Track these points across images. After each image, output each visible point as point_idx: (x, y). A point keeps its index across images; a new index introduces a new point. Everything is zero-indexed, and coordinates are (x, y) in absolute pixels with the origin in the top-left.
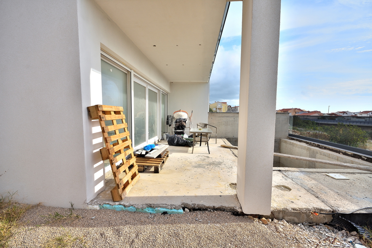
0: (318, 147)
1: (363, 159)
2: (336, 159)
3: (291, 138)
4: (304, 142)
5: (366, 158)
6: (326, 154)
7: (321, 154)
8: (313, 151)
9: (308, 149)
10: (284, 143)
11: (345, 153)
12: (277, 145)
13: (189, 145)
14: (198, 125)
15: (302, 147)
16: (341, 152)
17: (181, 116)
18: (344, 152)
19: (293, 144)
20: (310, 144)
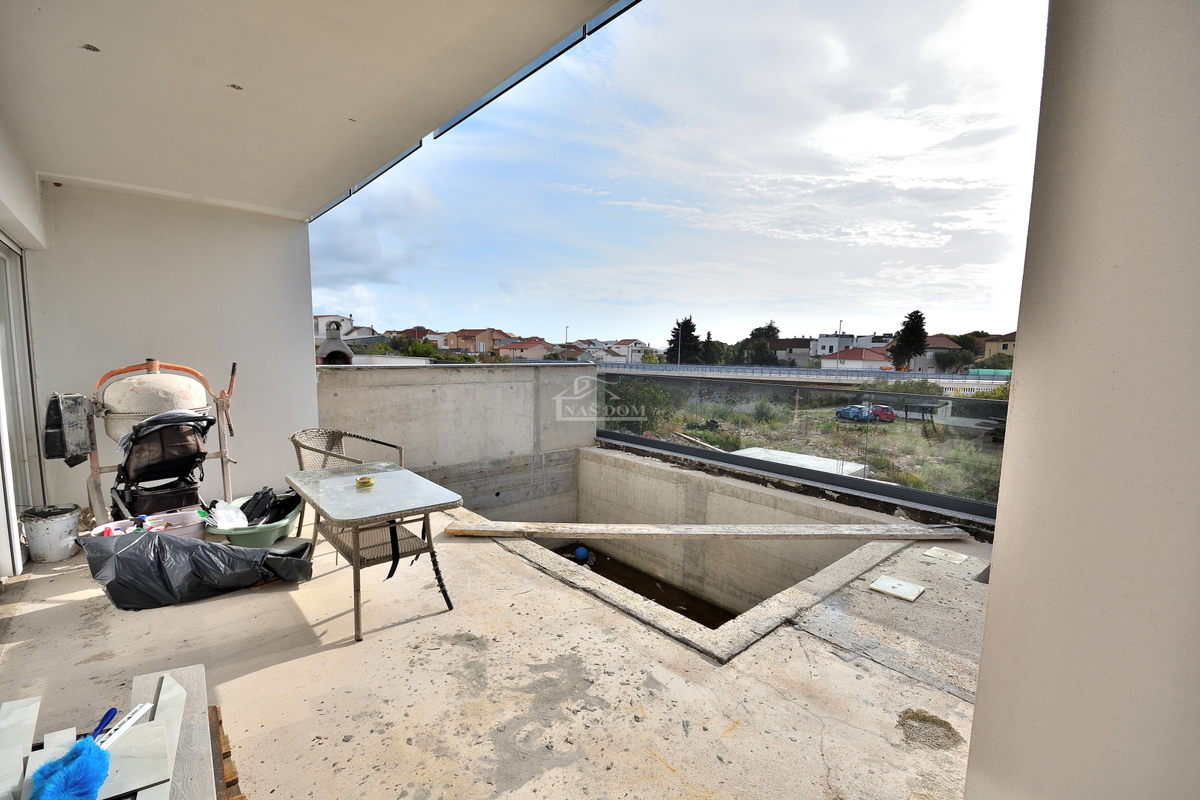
0: (699, 470)
1: (830, 498)
2: (772, 504)
3: (606, 443)
4: (654, 455)
5: (836, 495)
6: (740, 492)
7: (723, 493)
8: (698, 486)
9: (680, 480)
10: (592, 463)
11: (779, 482)
12: (570, 469)
13: (283, 574)
14: (298, 446)
15: (658, 475)
16: (768, 481)
17: (168, 398)
18: (776, 481)
19: (626, 466)
20: (673, 462)
